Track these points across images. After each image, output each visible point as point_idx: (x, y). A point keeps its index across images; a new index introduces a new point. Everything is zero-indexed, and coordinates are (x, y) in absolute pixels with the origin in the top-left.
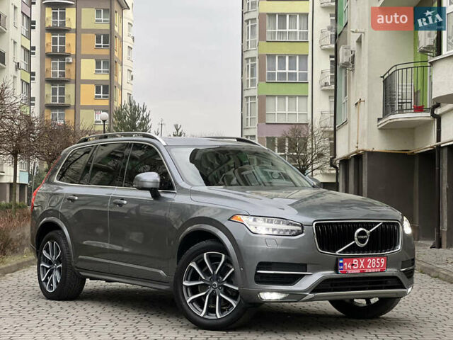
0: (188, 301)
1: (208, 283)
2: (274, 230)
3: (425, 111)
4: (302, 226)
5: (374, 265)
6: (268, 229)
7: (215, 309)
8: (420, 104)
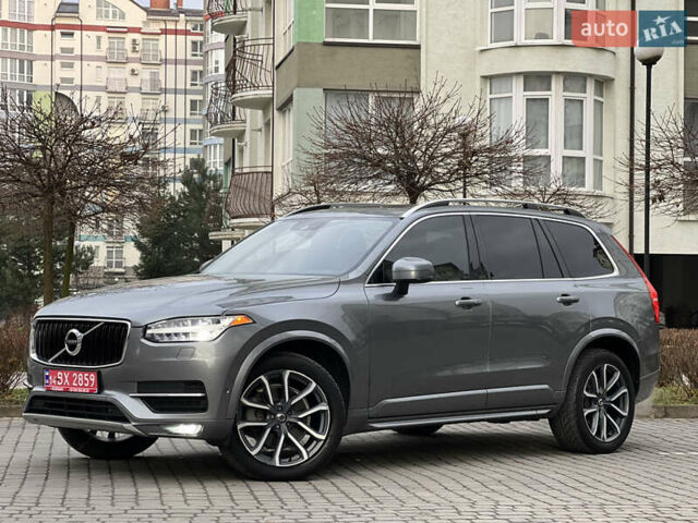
5: (82, 382)
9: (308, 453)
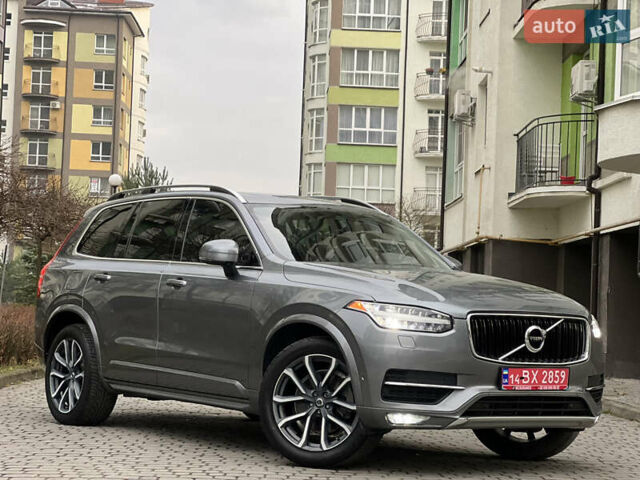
0: (280, 425)
1: (309, 399)
2: (410, 323)
3: (577, 184)
4: (451, 318)
5: (551, 379)
6: (402, 322)
7: (320, 437)
8: (571, 174)
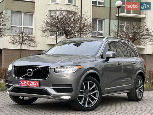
5: (33, 84)
9: (94, 103)
